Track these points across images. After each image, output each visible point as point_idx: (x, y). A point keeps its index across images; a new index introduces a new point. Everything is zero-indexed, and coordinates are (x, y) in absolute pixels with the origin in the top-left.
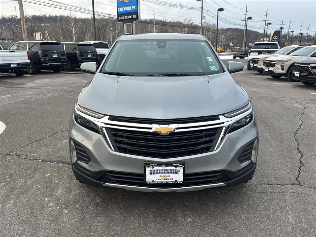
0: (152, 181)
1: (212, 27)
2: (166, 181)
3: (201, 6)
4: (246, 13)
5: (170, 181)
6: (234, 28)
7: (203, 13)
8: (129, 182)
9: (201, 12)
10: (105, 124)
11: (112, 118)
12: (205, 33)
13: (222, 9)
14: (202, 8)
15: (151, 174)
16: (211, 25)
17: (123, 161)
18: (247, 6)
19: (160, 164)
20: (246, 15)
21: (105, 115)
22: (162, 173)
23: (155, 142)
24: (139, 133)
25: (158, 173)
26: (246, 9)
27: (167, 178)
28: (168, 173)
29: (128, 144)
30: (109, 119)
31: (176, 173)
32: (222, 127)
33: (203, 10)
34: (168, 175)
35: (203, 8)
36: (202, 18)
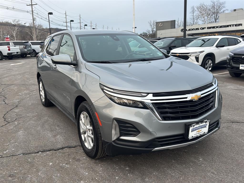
0: (191, 137)
1: (38, 27)
2: (199, 134)
3: (31, 10)
4: (66, 17)
5: (201, 134)
6: (55, 28)
7: (34, 16)
8: (170, 143)
9: (32, 15)
10: (151, 100)
11: (155, 95)
12: (33, 32)
13: (51, 13)
14: (32, 11)
15: (192, 132)
16: (37, 25)
17: (170, 127)
18: (66, 12)
19: (197, 123)
20: (66, 19)
21: (148, 93)
22: (198, 129)
23: (189, 108)
24: (177, 103)
25: (196, 130)
26: (66, 14)
27: (200, 132)
28: (201, 128)
29: (171, 113)
30: (153, 96)
31: (205, 127)
32: (215, 91)
33: (33, 13)
34: (200, 129)
35: (34, 11)
36: (34, 19)
